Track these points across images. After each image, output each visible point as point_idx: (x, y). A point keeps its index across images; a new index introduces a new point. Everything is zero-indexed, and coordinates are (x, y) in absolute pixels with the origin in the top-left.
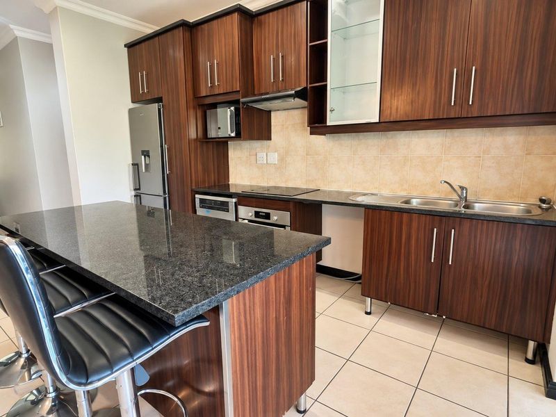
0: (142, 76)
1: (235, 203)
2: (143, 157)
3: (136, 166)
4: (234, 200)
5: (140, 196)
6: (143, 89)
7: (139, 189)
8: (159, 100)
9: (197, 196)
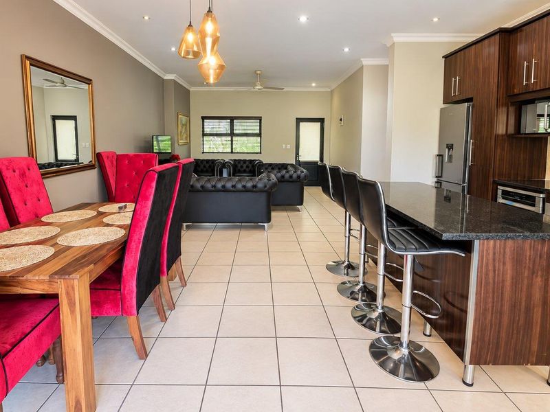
0: (455, 81)
1: (544, 199)
2: (447, 150)
3: (440, 156)
4: (542, 196)
5: (441, 183)
6: (455, 92)
7: (441, 177)
8: (469, 100)
9: (499, 187)
